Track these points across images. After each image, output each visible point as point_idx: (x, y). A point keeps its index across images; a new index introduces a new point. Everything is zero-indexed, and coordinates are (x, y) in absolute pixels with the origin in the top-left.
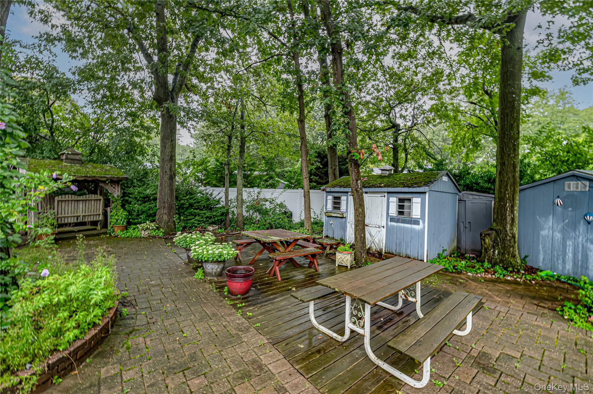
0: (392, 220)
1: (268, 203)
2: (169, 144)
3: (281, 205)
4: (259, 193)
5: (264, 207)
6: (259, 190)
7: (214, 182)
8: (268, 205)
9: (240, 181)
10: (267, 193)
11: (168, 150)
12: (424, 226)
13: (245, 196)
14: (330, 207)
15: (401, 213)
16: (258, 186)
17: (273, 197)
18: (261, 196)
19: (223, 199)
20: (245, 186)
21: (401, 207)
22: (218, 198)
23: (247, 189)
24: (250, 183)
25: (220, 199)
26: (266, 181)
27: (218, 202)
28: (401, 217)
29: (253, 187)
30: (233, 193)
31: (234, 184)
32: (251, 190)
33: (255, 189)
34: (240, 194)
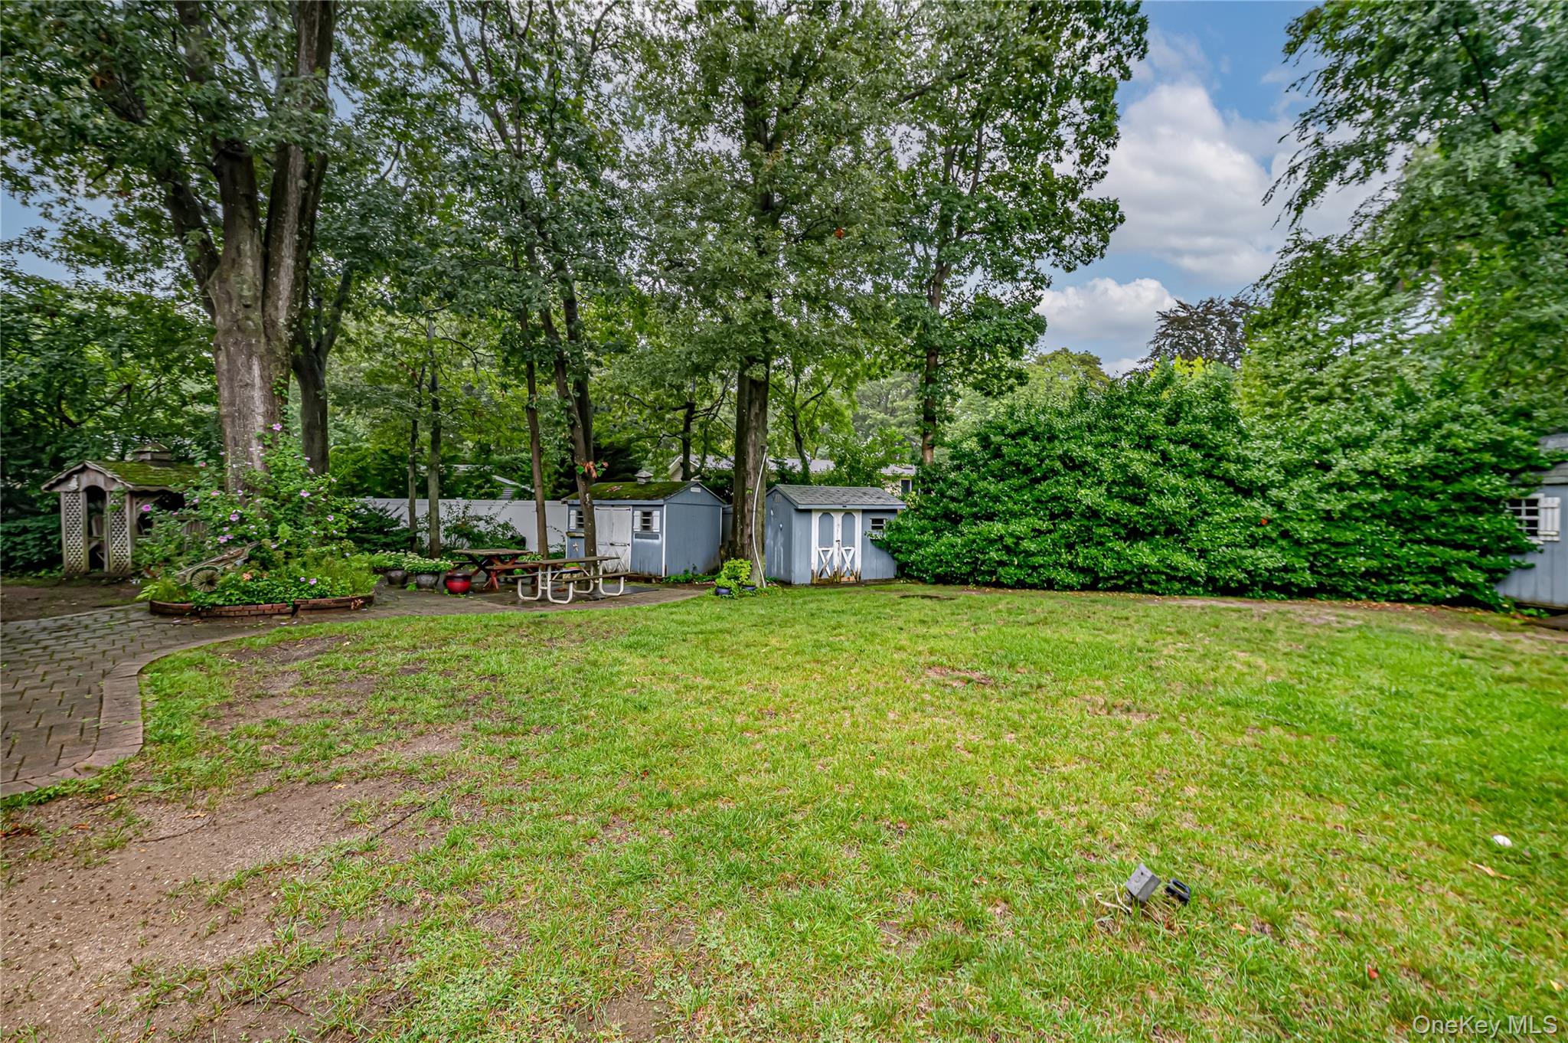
0: (637, 536)
1: (482, 524)
2: (318, 434)
3: (506, 526)
4: (466, 508)
5: (476, 530)
6: (466, 502)
7: (379, 489)
8: (482, 526)
9: (433, 487)
10: (481, 508)
11: (317, 445)
12: (662, 541)
13: (443, 513)
14: (573, 525)
15: (645, 528)
16: (464, 495)
17: (491, 513)
18: (471, 512)
19: (407, 517)
20: (441, 496)
21: (646, 521)
22: (395, 516)
23: (446, 501)
24: (449, 491)
25: (399, 518)
26: (480, 487)
27: (396, 522)
28: (646, 532)
29: (453, 497)
30: (422, 508)
31: (423, 491)
32: (453, 502)
33: (459, 499)
34: (434, 509)
